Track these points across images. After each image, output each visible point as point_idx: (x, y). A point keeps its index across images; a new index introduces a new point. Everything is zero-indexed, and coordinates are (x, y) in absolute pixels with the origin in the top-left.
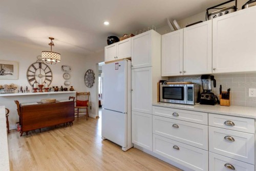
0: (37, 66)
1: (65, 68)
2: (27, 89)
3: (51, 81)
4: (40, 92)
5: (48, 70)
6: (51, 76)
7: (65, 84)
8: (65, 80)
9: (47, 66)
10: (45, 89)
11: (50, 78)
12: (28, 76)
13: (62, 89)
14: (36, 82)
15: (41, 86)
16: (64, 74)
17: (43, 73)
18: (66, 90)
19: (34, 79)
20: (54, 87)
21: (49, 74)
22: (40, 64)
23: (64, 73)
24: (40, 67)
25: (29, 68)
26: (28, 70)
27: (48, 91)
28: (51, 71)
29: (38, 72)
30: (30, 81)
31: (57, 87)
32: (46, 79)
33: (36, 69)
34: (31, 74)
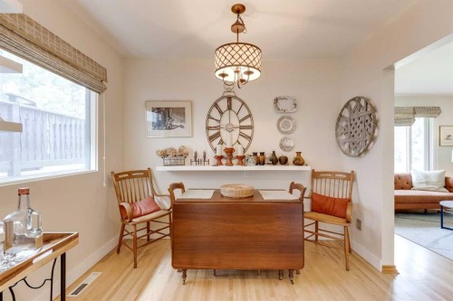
0: (223, 105)
1: (282, 104)
2: (205, 157)
3: (250, 138)
4: (227, 164)
5: (244, 113)
6: (251, 127)
7: (282, 147)
8: (281, 136)
9: (243, 103)
10: (237, 157)
11: (248, 132)
12: (208, 128)
13: (275, 161)
14: (222, 142)
15: (230, 151)
16: (280, 120)
17: (235, 122)
18: (284, 161)
19: (218, 135)
20: (255, 154)
21: (247, 122)
22: (229, 99)
23: (279, 116)
24: (230, 108)
25: (210, 110)
26: (209, 117)
27: (242, 164)
28: (250, 116)
29: (225, 120)
30: (211, 139)
31: (262, 154)
32: (242, 134)
33: (221, 113)
34: (212, 123)
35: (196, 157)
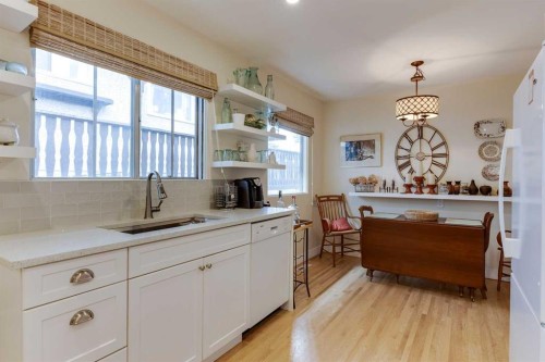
0: (414, 134)
1: (484, 129)
2: (393, 185)
3: (444, 167)
4: (416, 193)
5: (437, 140)
6: (446, 155)
7: (485, 175)
8: (484, 164)
9: (436, 131)
10: (428, 186)
11: (442, 161)
12: (398, 158)
13: (473, 190)
14: (412, 171)
15: (420, 180)
16: (483, 145)
17: (428, 151)
18: (487, 191)
19: (408, 164)
20: (449, 183)
21: (442, 150)
22: (420, 128)
23: (481, 142)
24: (421, 137)
25: (400, 140)
26: (399, 147)
27: (434, 193)
28: (444, 143)
29: (416, 149)
30: (401, 168)
31: (458, 183)
32: (433, 163)
33: (412, 143)
34: (402, 153)
35: (385, 184)
